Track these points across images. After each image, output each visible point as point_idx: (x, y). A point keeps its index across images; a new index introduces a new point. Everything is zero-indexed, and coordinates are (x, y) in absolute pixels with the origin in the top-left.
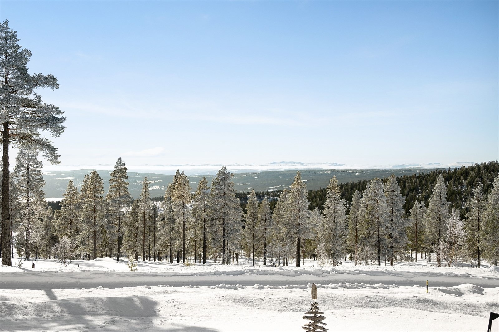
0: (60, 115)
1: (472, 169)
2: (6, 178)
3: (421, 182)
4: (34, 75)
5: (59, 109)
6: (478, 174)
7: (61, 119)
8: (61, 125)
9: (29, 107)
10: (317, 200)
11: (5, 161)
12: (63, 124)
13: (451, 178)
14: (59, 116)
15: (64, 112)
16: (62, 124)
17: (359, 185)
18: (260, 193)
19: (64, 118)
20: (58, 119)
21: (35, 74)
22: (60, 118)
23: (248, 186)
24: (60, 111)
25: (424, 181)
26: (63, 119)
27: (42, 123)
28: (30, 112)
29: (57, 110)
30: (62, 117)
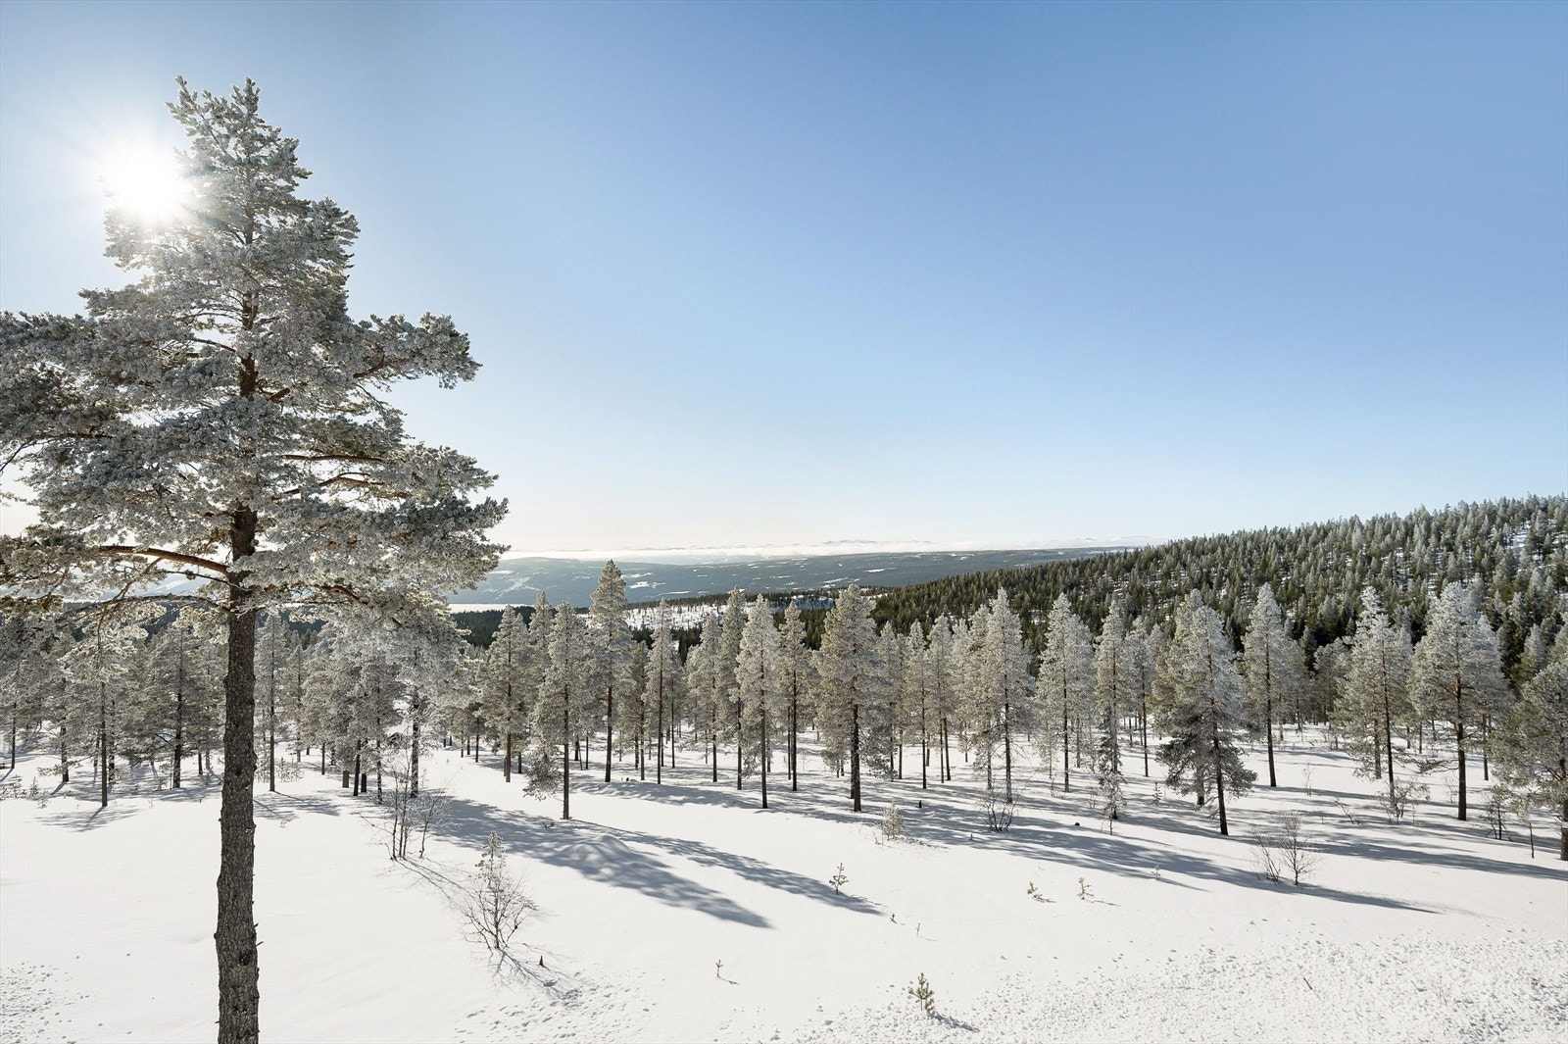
0: (480, 489)
1: (1168, 550)
2: (238, 773)
3: (1082, 571)
4: (370, 320)
5: (475, 466)
6: (1178, 557)
7: (482, 511)
8: (483, 539)
9: (353, 459)
10: (910, 605)
11: (236, 698)
12: (493, 535)
13: (1132, 566)
14: (475, 498)
15: (495, 477)
16: (487, 532)
17: (979, 579)
18: (812, 592)
19: (494, 504)
20: (469, 509)
21: (373, 317)
22: (478, 507)
23: (789, 580)
24: (480, 472)
25: (1087, 571)
26: (493, 511)
27: (387, 535)
28: (361, 478)
29: (468, 472)
30: (488, 499)
